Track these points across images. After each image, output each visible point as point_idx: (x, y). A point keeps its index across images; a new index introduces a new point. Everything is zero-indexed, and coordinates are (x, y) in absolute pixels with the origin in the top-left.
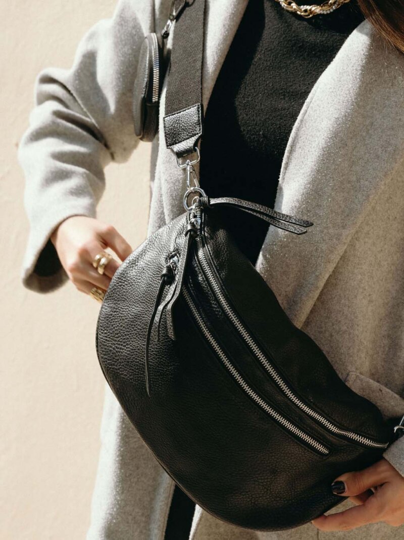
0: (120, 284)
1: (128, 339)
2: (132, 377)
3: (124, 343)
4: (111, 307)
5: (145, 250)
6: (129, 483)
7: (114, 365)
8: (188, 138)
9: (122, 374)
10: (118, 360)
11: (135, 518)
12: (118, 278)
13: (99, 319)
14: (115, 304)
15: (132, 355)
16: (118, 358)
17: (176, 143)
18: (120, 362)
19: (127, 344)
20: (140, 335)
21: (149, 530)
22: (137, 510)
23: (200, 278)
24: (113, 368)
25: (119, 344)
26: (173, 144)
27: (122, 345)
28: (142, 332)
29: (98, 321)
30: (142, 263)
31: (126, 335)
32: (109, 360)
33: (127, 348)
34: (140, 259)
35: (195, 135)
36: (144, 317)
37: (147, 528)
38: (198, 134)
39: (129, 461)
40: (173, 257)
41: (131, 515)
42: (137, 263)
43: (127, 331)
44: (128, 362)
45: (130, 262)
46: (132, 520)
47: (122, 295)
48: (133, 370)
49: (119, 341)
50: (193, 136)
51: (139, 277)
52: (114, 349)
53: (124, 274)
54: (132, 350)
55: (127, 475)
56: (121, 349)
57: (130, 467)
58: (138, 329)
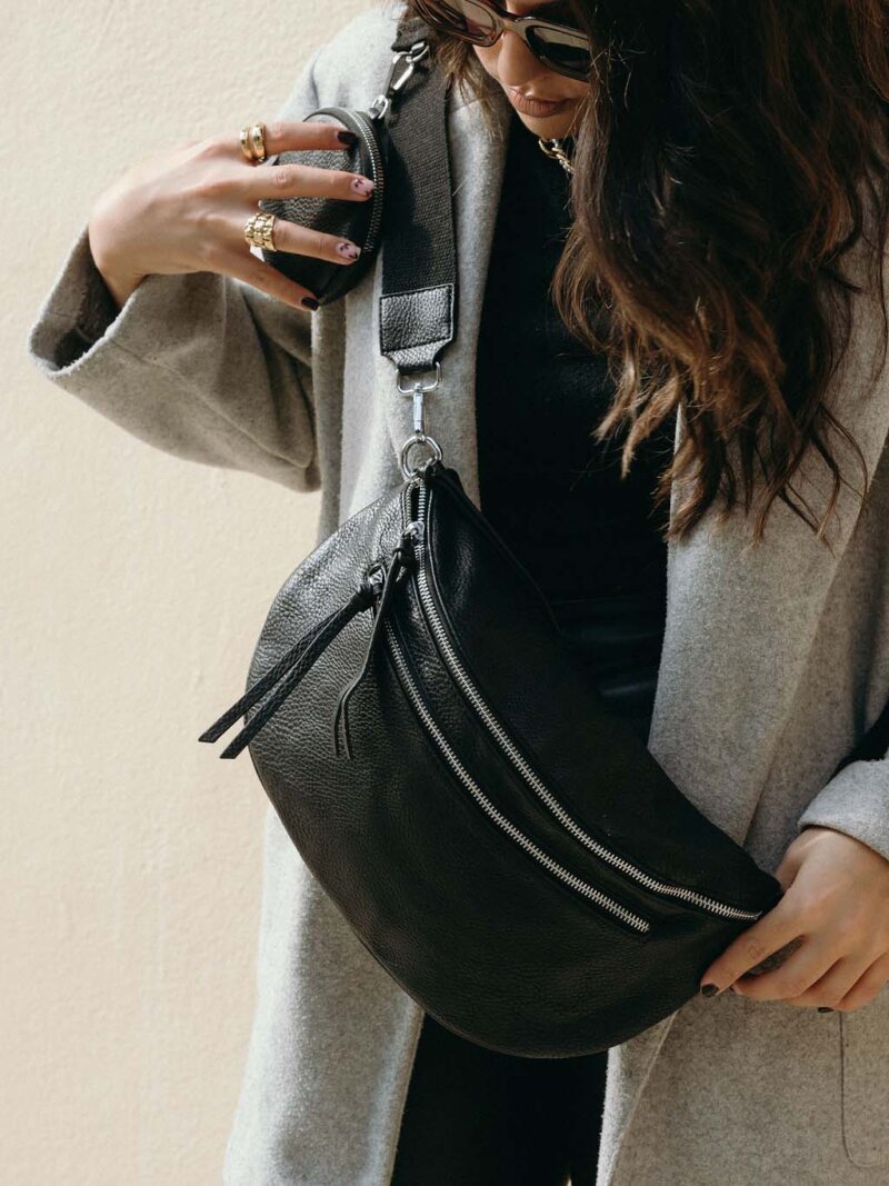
0: (286, 613)
1: (296, 714)
2: (302, 783)
3: (290, 721)
4: (270, 655)
5: (332, 552)
6: (327, 1060)
7: (273, 759)
8: (424, 344)
9: (286, 777)
10: (279, 751)
11: (339, 1123)
12: (283, 602)
13: (250, 674)
14: (276, 649)
15: (303, 745)
16: (279, 748)
17: (399, 349)
18: (283, 756)
19: (295, 725)
20: (316, 708)
21: (366, 1144)
22: (343, 1109)
23: (416, 615)
24: (272, 766)
25: (282, 724)
26: (394, 350)
27: (286, 725)
28: (320, 704)
29: (249, 678)
30: (325, 577)
31: (293, 707)
32: (265, 750)
33: (295, 731)
34: (322, 569)
35: (439, 340)
36: (324, 678)
37: (363, 1141)
38: (444, 338)
39: (325, 1020)
40: (375, 571)
41: (332, 1118)
42: (316, 577)
43: (295, 701)
44: (296, 756)
45: (305, 573)
46: (334, 1127)
47: (290, 634)
48: (303, 771)
49: (281, 717)
50: (434, 342)
51: (319, 602)
52: (273, 731)
53: (293, 596)
54: (303, 735)
55: (323, 1047)
56: (284, 731)
57: (328, 1032)
58: (314, 698)
